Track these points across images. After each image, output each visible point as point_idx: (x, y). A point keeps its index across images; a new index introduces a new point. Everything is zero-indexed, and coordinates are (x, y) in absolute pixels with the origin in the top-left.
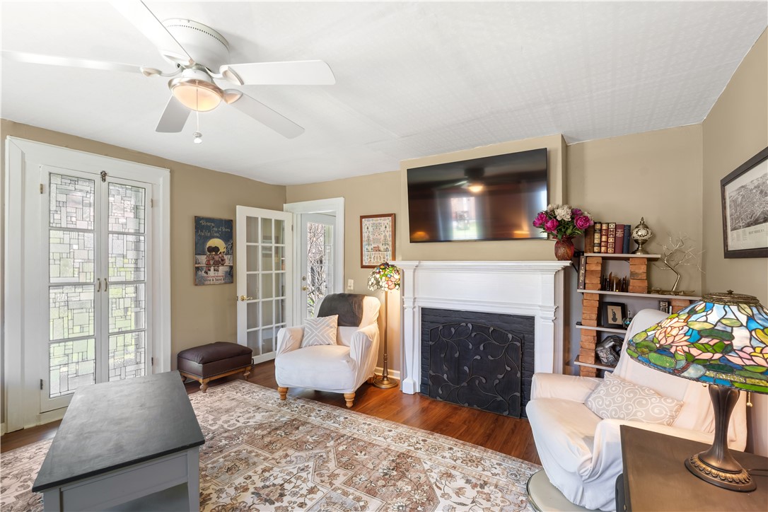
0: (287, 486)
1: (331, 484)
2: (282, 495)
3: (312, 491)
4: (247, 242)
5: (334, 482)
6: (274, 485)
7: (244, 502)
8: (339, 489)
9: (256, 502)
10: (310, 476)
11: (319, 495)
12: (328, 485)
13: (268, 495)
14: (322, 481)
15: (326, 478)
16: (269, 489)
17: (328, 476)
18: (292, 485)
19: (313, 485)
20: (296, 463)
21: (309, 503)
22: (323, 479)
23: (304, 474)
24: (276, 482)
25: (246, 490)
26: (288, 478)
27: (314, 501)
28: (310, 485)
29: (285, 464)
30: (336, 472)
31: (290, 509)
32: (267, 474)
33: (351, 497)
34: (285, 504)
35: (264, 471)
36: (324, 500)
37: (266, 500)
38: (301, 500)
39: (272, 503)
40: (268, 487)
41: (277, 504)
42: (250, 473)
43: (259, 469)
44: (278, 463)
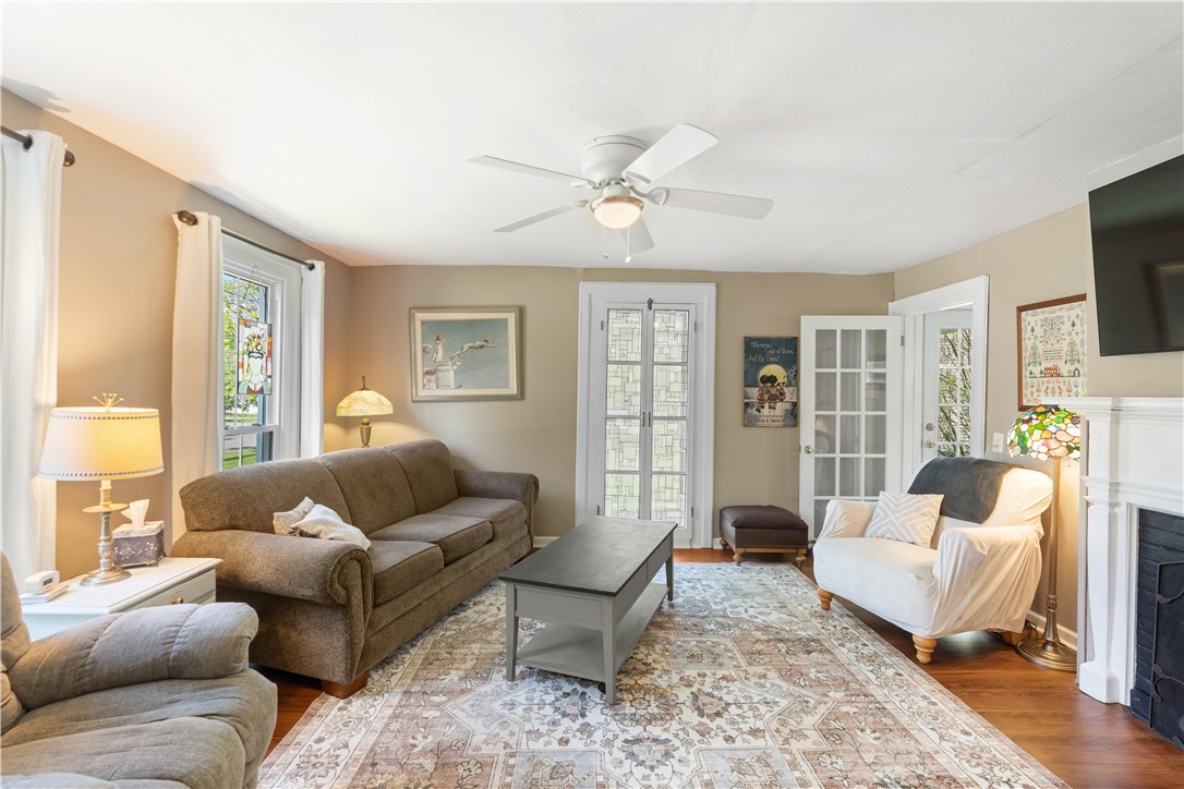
0: (733, 709)
1: (786, 741)
2: (718, 714)
3: (754, 732)
4: (817, 367)
5: (792, 741)
6: (721, 699)
7: (676, 696)
8: (791, 753)
9: (687, 703)
10: (769, 715)
11: (760, 743)
12: (780, 740)
13: (703, 705)
14: (778, 731)
15: (785, 731)
16: (712, 700)
17: (792, 731)
18: (740, 711)
19: (762, 728)
20: (767, 692)
21: (739, 743)
22: (781, 728)
23: (763, 709)
24: (726, 698)
25: (689, 685)
26: (742, 700)
27: (747, 745)
28: (760, 725)
29: (753, 685)
30: (805, 732)
31: (713, 733)
32: (723, 683)
33: (797, 774)
34: (712, 725)
35: (724, 678)
36: (758, 753)
37: (698, 709)
38: (733, 734)
39: (701, 714)
40: (713, 697)
41: (705, 720)
42: (708, 672)
43: (720, 674)
44: (746, 678)
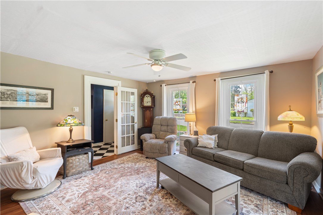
0: (135, 201)
1: (117, 200)
2: (136, 198)
3: (125, 199)
5: (116, 201)
6: (140, 202)
7: (149, 196)
8: (115, 198)
9: (145, 196)
10: (125, 204)
11: (122, 197)
12: (118, 200)
13: (141, 198)
14: (120, 201)
15: (118, 203)
16: (141, 200)
17: (117, 203)
18: (132, 201)
20: (130, 211)
21: (127, 195)
22: (120, 203)
23: (127, 205)
24: (139, 203)
25: (150, 200)
26: (134, 205)
27: (125, 195)
28: (125, 201)
29: (136, 211)
30: (114, 205)
31: (133, 194)
32: (143, 207)
33: (112, 195)
34: (135, 195)
35: (145, 209)
36: (121, 195)
37: (141, 196)
38: (129, 196)
39: (139, 196)
40: (142, 201)
41: (137, 195)
42: (151, 208)
43: (147, 210)
44: (139, 212)
